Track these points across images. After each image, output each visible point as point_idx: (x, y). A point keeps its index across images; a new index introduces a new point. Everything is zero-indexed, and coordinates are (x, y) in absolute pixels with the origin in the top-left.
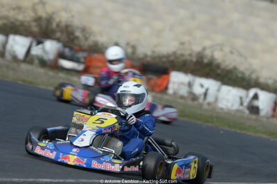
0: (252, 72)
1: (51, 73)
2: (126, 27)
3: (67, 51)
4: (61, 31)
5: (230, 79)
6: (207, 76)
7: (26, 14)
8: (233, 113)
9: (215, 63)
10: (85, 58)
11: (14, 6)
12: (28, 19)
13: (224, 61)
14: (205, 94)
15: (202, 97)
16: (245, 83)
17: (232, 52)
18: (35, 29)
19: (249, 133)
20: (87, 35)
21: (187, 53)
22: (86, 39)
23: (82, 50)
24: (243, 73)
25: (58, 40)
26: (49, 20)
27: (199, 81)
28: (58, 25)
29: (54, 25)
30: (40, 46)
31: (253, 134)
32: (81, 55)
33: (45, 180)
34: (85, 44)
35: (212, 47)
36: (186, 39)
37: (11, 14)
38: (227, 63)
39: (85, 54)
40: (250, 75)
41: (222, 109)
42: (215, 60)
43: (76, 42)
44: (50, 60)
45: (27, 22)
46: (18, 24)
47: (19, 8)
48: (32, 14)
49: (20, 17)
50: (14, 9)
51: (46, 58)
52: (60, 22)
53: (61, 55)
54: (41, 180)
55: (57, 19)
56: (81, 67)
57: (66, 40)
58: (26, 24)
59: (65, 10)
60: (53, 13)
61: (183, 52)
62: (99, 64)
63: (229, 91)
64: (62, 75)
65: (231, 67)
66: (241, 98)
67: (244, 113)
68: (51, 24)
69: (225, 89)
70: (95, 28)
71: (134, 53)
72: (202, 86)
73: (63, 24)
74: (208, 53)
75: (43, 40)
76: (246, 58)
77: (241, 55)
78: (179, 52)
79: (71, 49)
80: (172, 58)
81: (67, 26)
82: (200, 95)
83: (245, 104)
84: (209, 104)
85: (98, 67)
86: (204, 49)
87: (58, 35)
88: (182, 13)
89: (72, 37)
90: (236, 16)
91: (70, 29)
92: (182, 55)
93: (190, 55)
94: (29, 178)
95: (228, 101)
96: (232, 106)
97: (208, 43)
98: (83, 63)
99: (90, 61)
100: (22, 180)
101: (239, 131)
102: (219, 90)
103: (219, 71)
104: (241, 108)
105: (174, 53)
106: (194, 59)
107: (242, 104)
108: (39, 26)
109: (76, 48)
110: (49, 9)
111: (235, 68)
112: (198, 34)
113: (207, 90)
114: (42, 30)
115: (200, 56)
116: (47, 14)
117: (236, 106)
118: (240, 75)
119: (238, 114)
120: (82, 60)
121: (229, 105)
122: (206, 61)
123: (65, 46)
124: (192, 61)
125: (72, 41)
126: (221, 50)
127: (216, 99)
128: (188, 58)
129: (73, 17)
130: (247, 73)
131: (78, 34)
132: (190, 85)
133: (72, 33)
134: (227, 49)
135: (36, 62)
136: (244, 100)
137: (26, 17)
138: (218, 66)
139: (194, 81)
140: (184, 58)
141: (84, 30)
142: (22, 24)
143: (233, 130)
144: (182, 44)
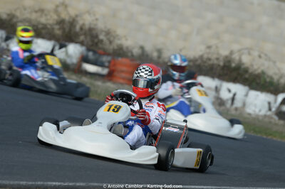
0: (281, 77)
1: (74, 78)
2: (153, 30)
3: (91, 54)
4: (85, 34)
5: (258, 84)
6: (235, 80)
7: (49, 17)
8: (260, 118)
9: (243, 67)
10: (109, 62)
11: (37, 9)
12: (51, 22)
13: (252, 65)
14: (233, 99)
15: (230, 102)
16: (272, 88)
17: (260, 57)
18: (58, 32)
19: (274, 139)
20: (112, 39)
21: (214, 57)
22: (111, 42)
23: (106, 53)
24: (271, 78)
25: (82, 43)
26: (73, 23)
27: (226, 85)
28: (81, 29)
29: (78, 28)
30: (63, 49)
31: (279, 140)
32: (105, 59)
33: (54, 183)
34: (110, 48)
35: (239, 51)
36: (213, 42)
37: (34, 16)
38: (255, 67)
39: (109, 58)
40: (278, 80)
41: (250, 114)
42: (243, 64)
43: (100, 45)
44: (73, 64)
45: (50, 25)
46: (40, 26)
47: (42, 11)
48: (55, 17)
49: (43, 20)
50: (36, 12)
51: (69, 61)
52: (84, 24)
53: (85, 59)
54: (49, 183)
55: (81, 22)
56: (105, 71)
57: (90, 43)
58: (49, 26)
59: (89, 12)
60: (77, 16)
61: (210, 56)
62: (124, 69)
63: (258, 95)
64: (85, 79)
65: (259, 71)
66: (269, 103)
67: (272, 118)
68: (75, 26)
69: (253, 93)
70: (120, 32)
71: (159, 57)
72: (229, 91)
73: (87, 27)
74: (236, 57)
75: (67, 43)
76: (274, 62)
77: (269, 59)
78: (205, 56)
79: (95, 52)
80: (199, 62)
81: (91, 30)
82: (227, 100)
83: (274, 109)
84: (236, 109)
85: (122, 72)
86: (232, 53)
87: (82, 38)
88: (210, 16)
89: (96, 40)
90: (265, 20)
91: (94, 32)
92: (210, 59)
93: (217, 59)
94: (38, 181)
95: (255, 106)
96: (260, 111)
97: (236, 47)
98: (107, 67)
99: (114, 65)
100: (30, 183)
101: (265, 137)
102: (246, 95)
103: (247, 76)
104: (269, 113)
105: (201, 57)
106: (222, 64)
107: (270, 109)
108: (62, 29)
109: (100, 51)
110: (72, 12)
111: (263, 73)
112: (226, 37)
113: (235, 95)
114: (65, 33)
115: (228, 61)
116: (70, 17)
117: (264, 111)
118: (268, 80)
119: (266, 120)
120: (107, 64)
121: (257, 110)
122: (233, 65)
123: (88, 50)
124: (219, 65)
125: (97, 44)
126: (249, 54)
127: (244, 104)
128: (216, 62)
129: (97, 19)
130: (276, 78)
131: (102, 37)
132: (217, 90)
133: (97, 36)
134: (256, 54)
136: (272, 105)
137: (49, 20)
138: (246, 71)
139: (221, 86)
140: (211, 62)
141: (108, 33)
142: (45, 27)
143: (259, 135)
144: (209, 47)
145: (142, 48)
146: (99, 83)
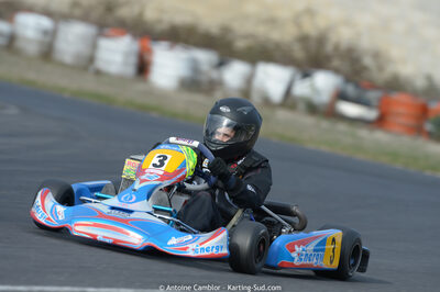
1: (325, 124)
3: (351, 90)
4: (341, 57)
10: (380, 100)
11: (265, 17)
12: (288, 38)
23: (373, 86)
25: (336, 71)
26: (321, 40)
28: (336, 49)
29: (329, 48)
30: (307, 81)
34: (380, 77)
37: (261, 30)
39: (378, 94)
43: (365, 74)
47: (272, 22)
49: (275, 35)
50: (264, 22)
51: (316, 100)
52: (339, 43)
53: (341, 96)
55: (333, 38)
56: (371, 114)
59: (347, 23)
62: (401, 110)
64: (342, 127)
70: (395, 52)
73: (344, 45)
79: (357, 85)
85: (400, 115)
89: (358, 66)
99: (388, 104)
108: (306, 49)
109: (365, 83)
110: (322, 22)
114: (311, 57)
120: (375, 103)
125: (358, 73)
131: (368, 61)
133: (358, 61)
135: (301, 106)
142: (278, 46)
145: (429, 78)
146: (364, 133)
